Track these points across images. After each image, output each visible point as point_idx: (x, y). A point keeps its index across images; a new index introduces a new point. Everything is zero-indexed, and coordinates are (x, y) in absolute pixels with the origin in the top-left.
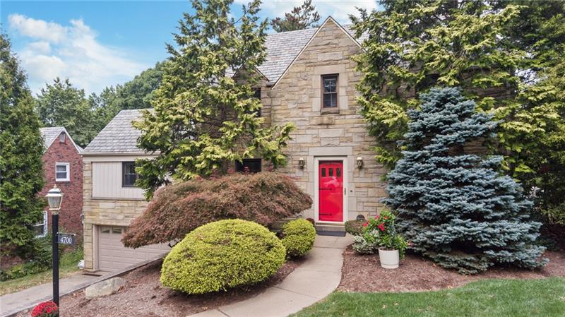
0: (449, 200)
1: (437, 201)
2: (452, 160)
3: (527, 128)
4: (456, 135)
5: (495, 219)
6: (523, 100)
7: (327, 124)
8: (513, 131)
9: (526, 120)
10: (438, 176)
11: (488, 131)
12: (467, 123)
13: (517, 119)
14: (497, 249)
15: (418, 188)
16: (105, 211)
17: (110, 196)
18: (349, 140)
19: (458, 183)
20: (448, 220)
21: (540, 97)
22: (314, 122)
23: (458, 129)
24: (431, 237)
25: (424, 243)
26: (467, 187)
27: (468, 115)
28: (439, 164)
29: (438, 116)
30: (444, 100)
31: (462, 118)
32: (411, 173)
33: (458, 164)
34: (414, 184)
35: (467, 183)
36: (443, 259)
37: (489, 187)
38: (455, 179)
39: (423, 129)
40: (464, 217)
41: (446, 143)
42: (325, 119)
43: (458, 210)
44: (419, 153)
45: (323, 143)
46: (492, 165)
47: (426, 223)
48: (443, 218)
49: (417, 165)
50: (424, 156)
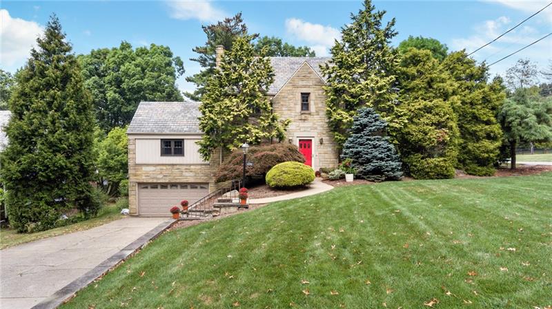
0: (372, 153)
1: (367, 154)
2: (372, 138)
3: (397, 126)
4: (374, 128)
5: (387, 160)
6: (396, 114)
7: (304, 120)
8: (393, 127)
9: (397, 123)
10: (367, 144)
11: (385, 127)
12: (378, 123)
13: (394, 122)
14: (388, 171)
15: (359, 149)
16: (147, 172)
17: (151, 162)
18: (316, 128)
19: (375, 147)
20: (371, 162)
21: (402, 114)
22: (297, 118)
23: (374, 126)
24: (365, 169)
25: (362, 172)
26: (378, 149)
27: (378, 120)
28: (368, 140)
29: (366, 120)
30: (368, 113)
31: (376, 121)
32: (356, 144)
33: (375, 139)
34: (357, 148)
35: (378, 147)
36: (369, 177)
37: (385, 148)
38: (374, 145)
39: (361, 124)
40: (377, 160)
41: (370, 131)
42: (303, 117)
43: (375, 157)
44: (359, 135)
45: (302, 130)
46: (386, 140)
47: (362, 164)
48: (369, 161)
49: (359, 140)
50: (361, 136)
